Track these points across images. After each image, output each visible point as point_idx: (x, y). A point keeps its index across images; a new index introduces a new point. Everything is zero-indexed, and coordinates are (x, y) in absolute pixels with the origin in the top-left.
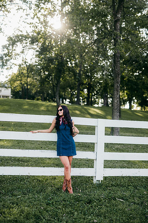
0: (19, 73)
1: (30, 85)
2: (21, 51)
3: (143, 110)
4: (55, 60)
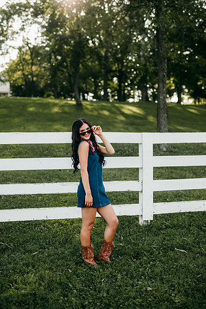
0: (20, 60)
1: (37, 76)
2: (21, 27)
3: (197, 103)
4: (69, 40)
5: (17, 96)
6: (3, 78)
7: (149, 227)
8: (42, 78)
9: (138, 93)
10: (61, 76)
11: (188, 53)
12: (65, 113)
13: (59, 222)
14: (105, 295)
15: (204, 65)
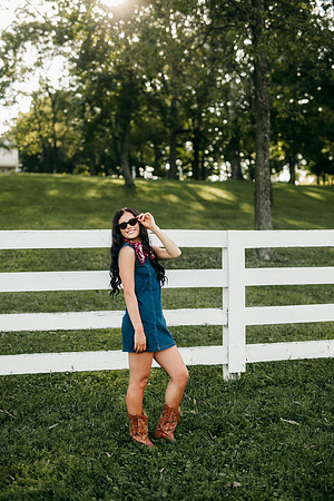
0: (35, 114)
1: (62, 139)
2: (36, 60)
3: (322, 183)
4: (114, 80)
5: (30, 171)
6: (7, 143)
7: (239, 384)
8: (70, 143)
9: (225, 166)
10: (101, 140)
11: (306, 101)
12: (108, 198)
13: (93, 376)
14: (165, 495)
15: (331, 121)
